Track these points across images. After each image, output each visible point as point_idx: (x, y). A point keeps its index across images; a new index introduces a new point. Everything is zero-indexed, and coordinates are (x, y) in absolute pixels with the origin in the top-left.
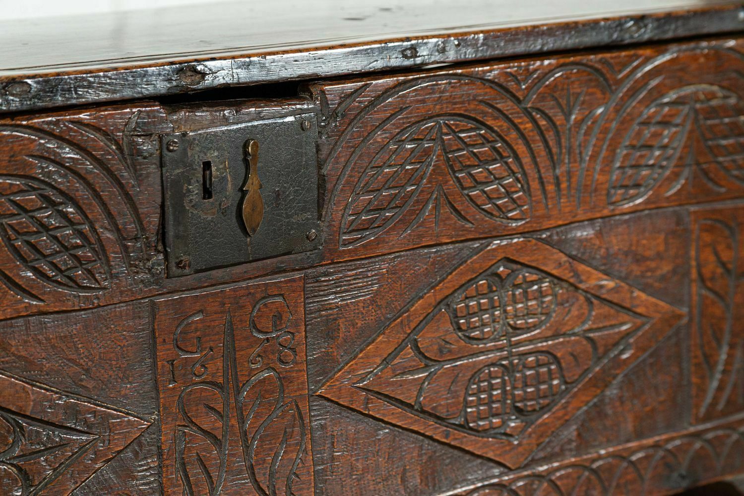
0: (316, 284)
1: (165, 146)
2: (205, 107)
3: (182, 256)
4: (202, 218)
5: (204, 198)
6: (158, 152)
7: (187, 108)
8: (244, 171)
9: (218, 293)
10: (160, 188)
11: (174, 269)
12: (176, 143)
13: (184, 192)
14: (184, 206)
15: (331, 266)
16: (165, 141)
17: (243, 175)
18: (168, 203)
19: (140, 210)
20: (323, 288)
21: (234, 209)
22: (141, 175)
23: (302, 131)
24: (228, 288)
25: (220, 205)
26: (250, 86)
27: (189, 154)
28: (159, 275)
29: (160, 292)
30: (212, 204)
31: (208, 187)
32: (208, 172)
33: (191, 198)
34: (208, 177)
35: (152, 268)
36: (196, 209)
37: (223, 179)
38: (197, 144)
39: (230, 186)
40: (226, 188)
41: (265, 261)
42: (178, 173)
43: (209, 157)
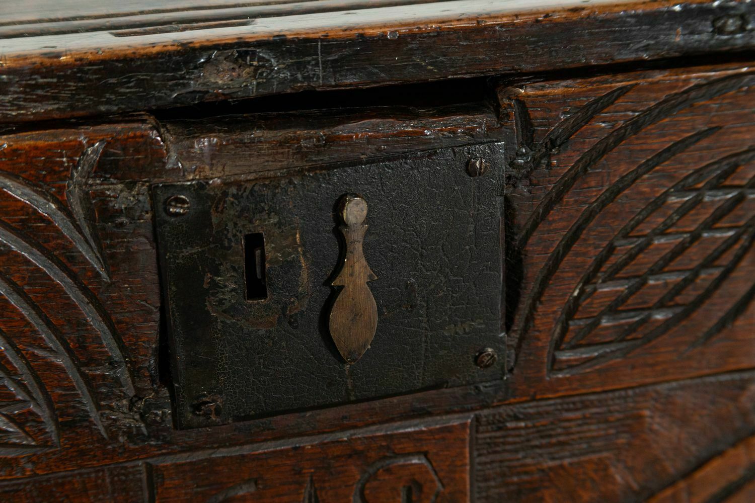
0: (498, 434)
1: (160, 206)
2: (259, 128)
3: (205, 396)
4: (245, 331)
5: (250, 297)
6: (149, 216)
7: (219, 131)
8: (337, 249)
9: (288, 450)
10: (156, 277)
11: (190, 416)
13: (205, 286)
15: (531, 404)
16: (162, 197)
17: (335, 257)
18: (172, 305)
20: (510, 439)
21: (315, 316)
24: (307, 443)
25: (284, 309)
26: (362, 90)
27: (214, 220)
28: (160, 423)
29: (164, 451)
30: (267, 307)
32: (258, 252)
33: (221, 297)
34: (257, 260)
36: (232, 316)
37: (291, 266)
38: (232, 203)
40: (297, 281)
41: (387, 400)
42: (192, 254)
43: (258, 226)
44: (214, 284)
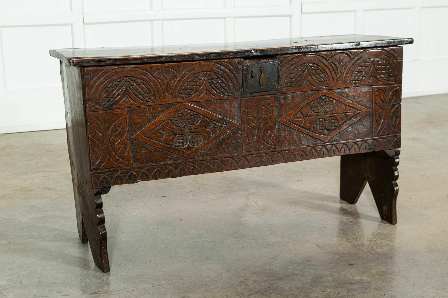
0: (277, 98)
3: (247, 90)
4: (251, 82)
6: (242, 68)
7: (249, 60)
10: (242, 76)
11: (245, 92)
12: (245, 67)
14: (247, 80)
15: (281, 94)
17: (260, 74)
18: (244, 79)
19: (238, 80)
21: (258, 81)
22: (238, 73)
23: (274, 65)
24: (257, 97)
27: (248, 69)
28: (242, 94)
29: (242, 97)
30: (253, 79)
31: (253, 76)
33: (249, 78)
34: (253, 74)
35: (240, 92)
36: (250, 80)
37: (256, 74)
38: (250, 67)
39: (257, 76)
41: (265, 92)
42: (246, 73)
43: (253, 70)
44: (248, 76)
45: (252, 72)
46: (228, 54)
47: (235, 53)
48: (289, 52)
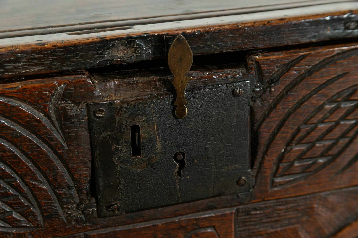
0: (247, 217)
1: (92, 113)
2: (137, 76)
3: (112, 202)
4: (131, 171)
5: (133, 155)
6: (86, 118)
7: (119, 78)
9: (150, 227)
10: (90, 147)
11: (105, 211)
12: (103, 111)
13: (113, 150)
14: (114, 163)
15: (263, 203)
16: (92, 109)
17: (173, 136)
18: (97, 159)
19: (70, 165)
20: (253, 219)
21: (163, 163)
22: (69, 137)
23: (233, 97)
24: (159, 223)
25: (149, 160)
27: (117, 120)
28: (91, 215)
29: (93, 228)
30: (141, 160)
31: (137, 145)
32: (137, 134)
33: (120, 155)
34: (137, 137)
35: (84, 210)
36: (125, 164)
37: (152, 140)
38: (125, 111)
39: (158, 145)
40: (155, 147)
41: (196, 202)
42: (106, 136)
43: (137, 122)
44: (117, 149)
45: (135, 129)
46: (18, 60)
47: (51, 54)
48: (305, 40)
